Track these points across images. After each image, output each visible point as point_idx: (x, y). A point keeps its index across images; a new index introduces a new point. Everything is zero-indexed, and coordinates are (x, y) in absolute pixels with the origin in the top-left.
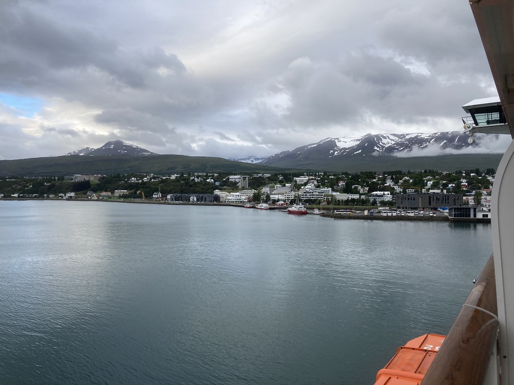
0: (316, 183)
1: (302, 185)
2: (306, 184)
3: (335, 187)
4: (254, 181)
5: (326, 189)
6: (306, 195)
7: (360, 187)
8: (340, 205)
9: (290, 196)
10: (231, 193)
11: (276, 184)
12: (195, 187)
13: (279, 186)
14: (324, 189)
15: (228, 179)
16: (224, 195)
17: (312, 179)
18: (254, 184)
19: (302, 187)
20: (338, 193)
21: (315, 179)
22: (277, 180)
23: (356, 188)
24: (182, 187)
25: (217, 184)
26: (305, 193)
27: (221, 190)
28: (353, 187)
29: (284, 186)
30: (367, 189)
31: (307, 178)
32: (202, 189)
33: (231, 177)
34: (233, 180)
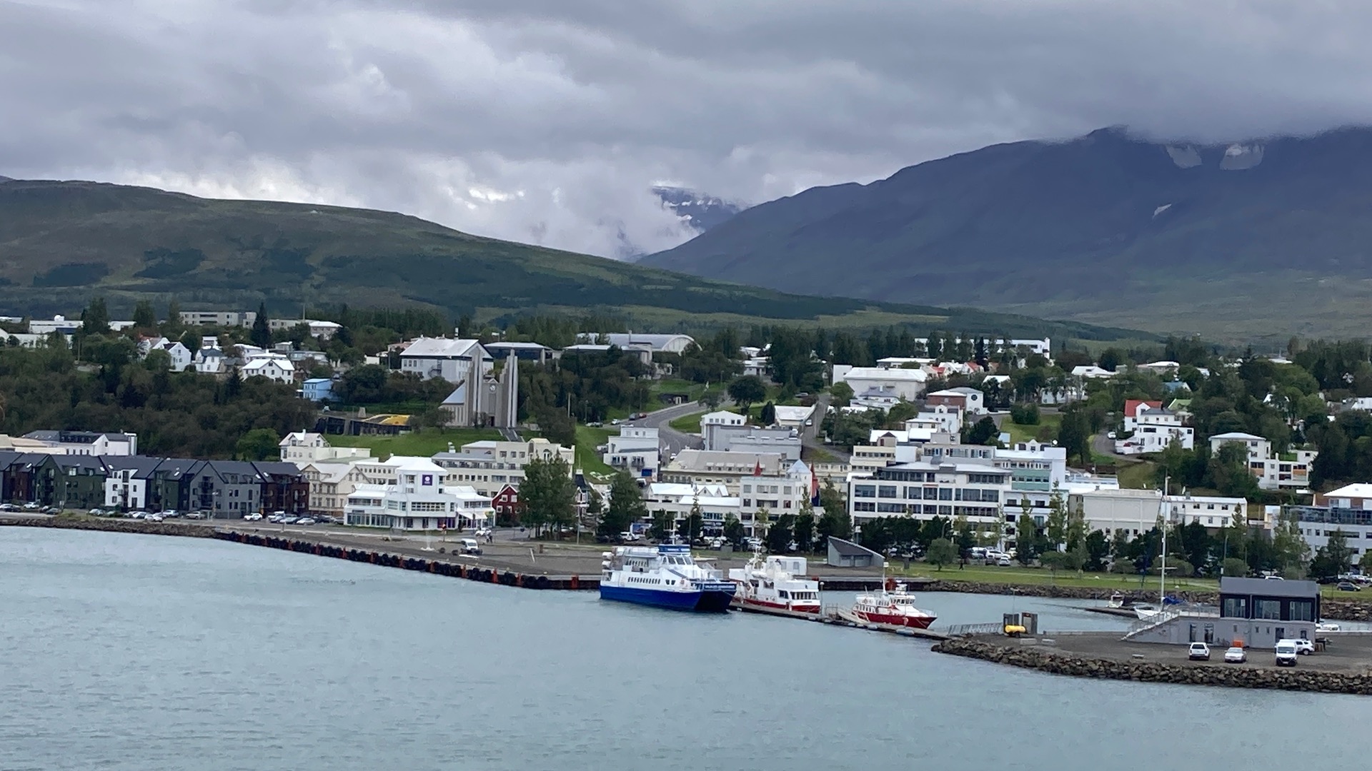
0: (976, 403)
1: (878, 419)
2: (901, 415)
3: (1097, 443)
4: (570, 377)
5: (1032, 453)
6: (890, 492)
7: (1260, 450)
8: (1100, 568)
9: (779, 497)
10: (394, 460)
11: (713, 407)
12: (159, 407)
13: (726, 417)
14: (1017, 454)
15: (395, 360)
16: (337, 473)
17: (957, 380)
18: (561, 402)
19: (875, 435)
20: (1110, 486)
21: (975, 383)
22: (727, 377)
23: (1234, 453)
24: (74, 401)
25: (316, 388)
26: (879, 474)
27: (331, 430)
28: (1215, 445)
29: (767, 417)
30: (1306, 458)
31: (920, 375)
32: (209, 422)
33: (419, 346)
34: (424, 369)
